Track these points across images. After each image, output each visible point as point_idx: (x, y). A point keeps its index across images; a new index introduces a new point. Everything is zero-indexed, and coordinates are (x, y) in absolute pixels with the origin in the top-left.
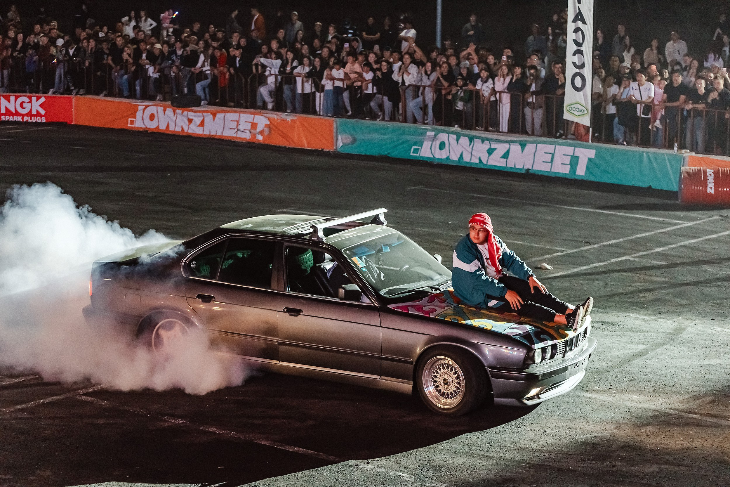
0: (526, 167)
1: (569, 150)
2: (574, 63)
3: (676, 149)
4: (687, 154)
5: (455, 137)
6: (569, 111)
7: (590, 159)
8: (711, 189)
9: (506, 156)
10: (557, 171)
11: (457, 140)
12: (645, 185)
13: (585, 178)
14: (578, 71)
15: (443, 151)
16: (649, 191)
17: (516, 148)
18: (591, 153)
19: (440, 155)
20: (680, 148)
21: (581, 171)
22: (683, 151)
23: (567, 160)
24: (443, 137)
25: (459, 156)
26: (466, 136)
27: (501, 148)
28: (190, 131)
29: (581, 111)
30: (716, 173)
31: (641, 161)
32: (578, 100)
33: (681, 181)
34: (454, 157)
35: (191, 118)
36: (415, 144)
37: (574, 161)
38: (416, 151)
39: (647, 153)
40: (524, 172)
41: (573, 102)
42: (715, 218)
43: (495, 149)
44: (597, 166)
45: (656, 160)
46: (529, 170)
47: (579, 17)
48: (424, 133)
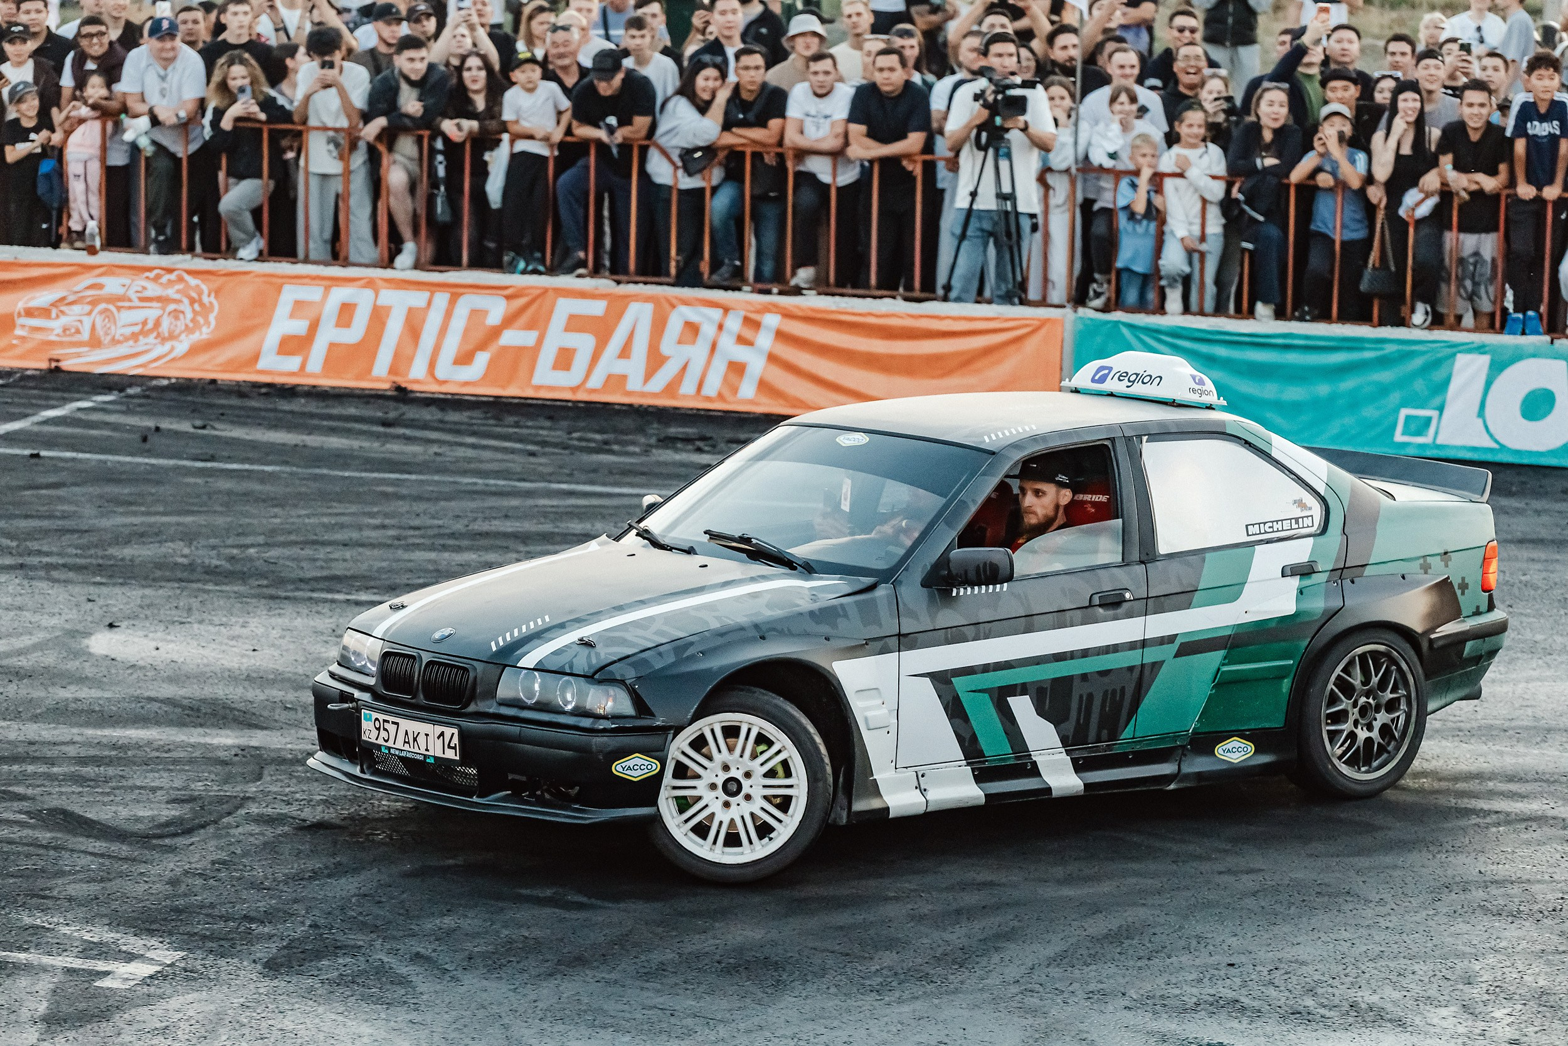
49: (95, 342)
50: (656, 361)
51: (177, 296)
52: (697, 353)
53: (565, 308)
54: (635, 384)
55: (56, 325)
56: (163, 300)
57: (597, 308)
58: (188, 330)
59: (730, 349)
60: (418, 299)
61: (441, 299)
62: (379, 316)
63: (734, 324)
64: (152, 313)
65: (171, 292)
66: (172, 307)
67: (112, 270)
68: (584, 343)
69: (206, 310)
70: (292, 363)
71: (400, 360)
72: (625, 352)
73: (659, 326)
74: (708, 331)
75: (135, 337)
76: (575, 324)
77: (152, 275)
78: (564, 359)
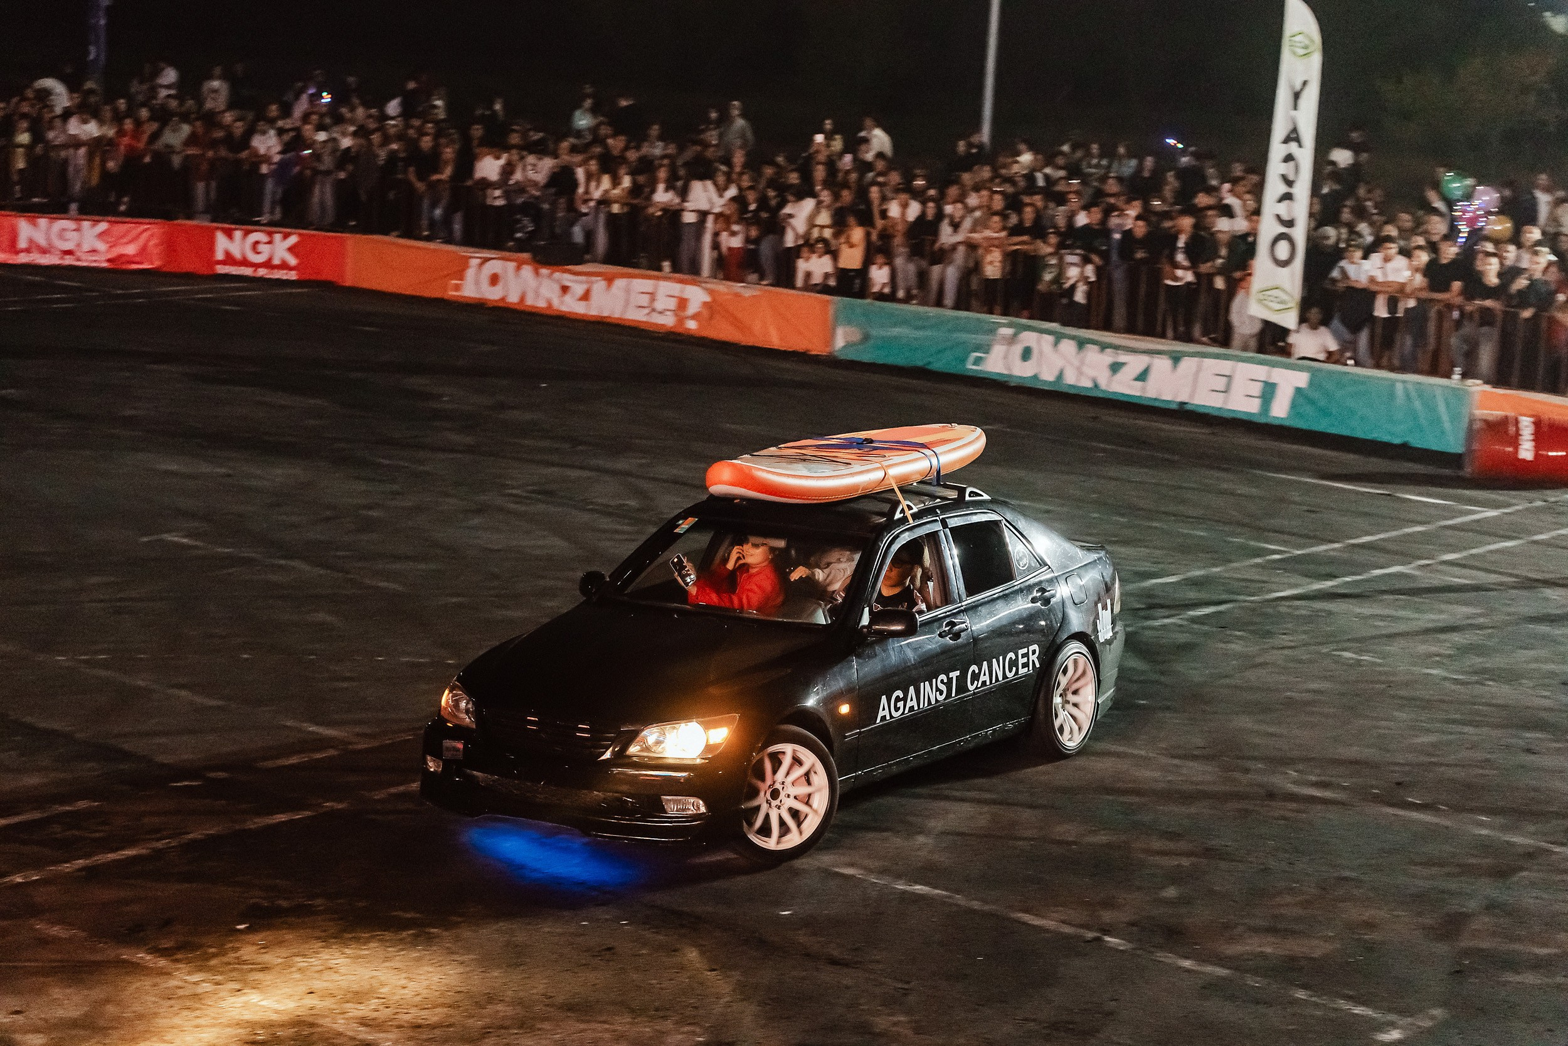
0: (1179, 399)
2: (1278, 216)
3: (1456, 377)
4: (1477, 387)
5: (1050, 338)
6: (1260, 301)
7: (1298, 390)
8: (1527, 451)
9: (1142, 376)
10: (1235, 408)
11: (1056, 344)
12: (1397, 441)
13: (1287, 423)
14: (1283, 230)
15: (1029, 363)
16: (1404, 451)
17: (1161, 364)
18: (1301, 380)
19: (1022, 371)
20: (1465, 375)
21: (1280, 410)
22: (1470, 382)
23: (1256, 389)
24: (1029, 338)
25: (1056, 373)
26: (1073, 338)
27: (1135, 363)
28: (564, 308)
29: (1281, 302)
30: (1537, 424)
31: (1392, 395)
32: (1280, 283)
33: (1471, 435)
34: (1048, 376)
35: (567, 284)
36: (978, 348)
37: (1269, 391)
38: (978, 361)
39: (1404, 382)
40: (1174, 407)
41: (1269, 285)
42: (1537, 503)
43: (1123, 364)
44: (1311, 402)
45: (1419, 396)
46: (1183, 404)
47: (1293, 133)
48: (992, 330)
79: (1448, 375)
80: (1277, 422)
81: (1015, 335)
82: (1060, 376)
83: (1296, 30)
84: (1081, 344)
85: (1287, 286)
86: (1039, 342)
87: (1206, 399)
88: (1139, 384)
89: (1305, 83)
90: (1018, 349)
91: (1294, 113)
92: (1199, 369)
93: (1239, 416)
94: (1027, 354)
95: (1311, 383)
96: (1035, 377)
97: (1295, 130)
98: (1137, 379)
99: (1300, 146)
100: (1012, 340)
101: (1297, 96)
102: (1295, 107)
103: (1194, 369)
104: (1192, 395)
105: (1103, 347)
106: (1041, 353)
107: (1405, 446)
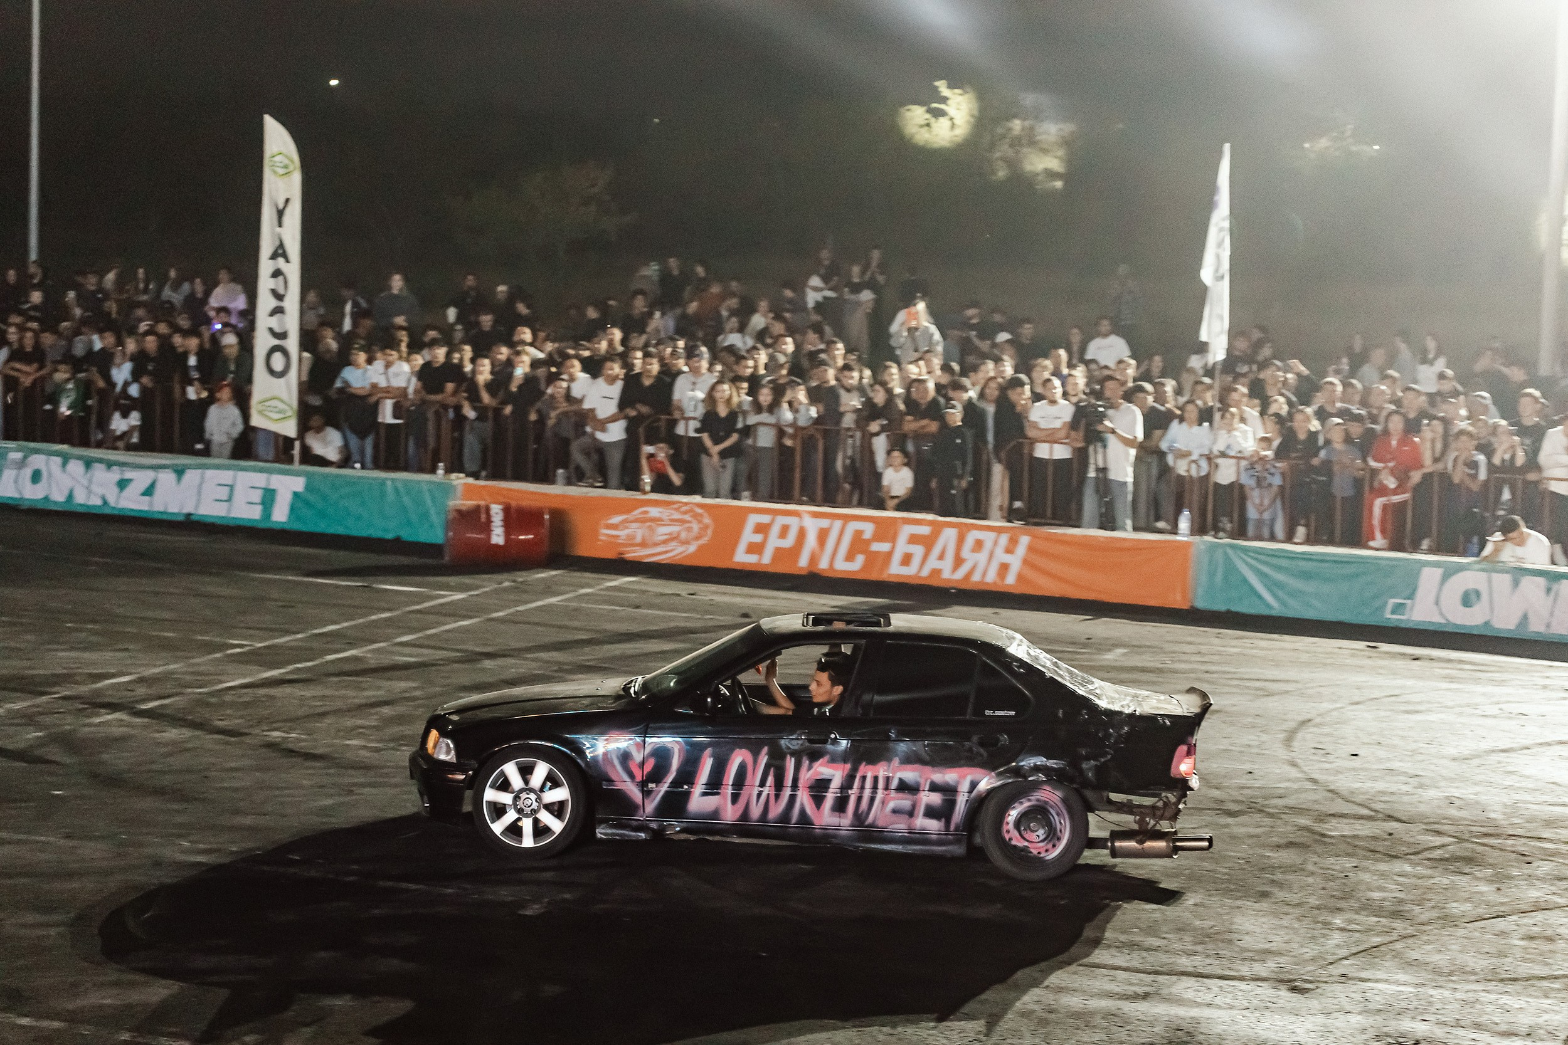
0: (186, 511)
1: (260, 479)
2: (271, 330)
3: (440, 472)
4: (459, 480)
5: (58, 460)
6: (260, 412)
7: (296, 495)
8: (498, 537)
9: (149, 491)
10: (239, 516)
11: (64, 465)
12: (389, 536)
13: (287, 527)
14: (276, 342)
15: (39, 486)
16: (397, 545)
17: (166, 478)
18: (298, 484)
19: (32, 493)
20: (449, 471)
21: (280, 515)
22: (454, 476)
23: (257, 496)
24: (38, 461)
25: (66, 493)
26: (79, 458)
27: (141, 479)
29: (280, 412)
30: (507, 510)
31: (383, 494)
32: (276, 393)
33: (449, 525)
34: (59, 497)
37: (269, 497)
39: (393, 480)
40: (181, 518)
41: (269, 395)
42: (506, 584)
43: (130, 480)
44: (308, 504)
45: (408, 493)
46: (189, 515)
47: (280, 252)
49: (643, 544)
50: (959, 561)
51: (690, 519)
52: (982, 557)
53: (907, 530)
54: (946, 574)
55: (622, 533)
56: (683, 521)
57: (925, 530)
58: (697, 538)
59: (1001, 557)
60: (824, 523)
61: (838, 524)
62: (802, 534)
63: (1004, 539)
64: (674, 529)
65: (687, 517)
66: (687, 525)
67: (656, 503)
68: (918, 551)
69: (706, 527)
70: (752, 559)
71: (814, 559)
72: (941, 557)
73: (961, 540)
74: (988, 545)
75: (665, 542)
76: (914, 539)
77: (675, 506)
78: (907, 560)
79: (433, 470)
80: (279, 527)
81: (25, 458)
82: (70, 496)
83: (275, 150)
84: (88, 463)
85: (284, 396)
86: (47, 464)
87: (210, 509)
88: (147, 498)
89: (287, 200)
90: (28, 472)
91: (278, 230)
92: (203, 479)
93: (241, 523)
94: (36, 477)
95: (308, 487)
96: (46, 499)
97: (281, 245)
98: (144, 494)
99: (287, 261)
100: (21, 464)
101: (280, 213)
102: (280, 225)
103: (197, 482)
104: (197, 506)
105: (110, 465)
106: (50, 475)
107: (398, 540)
